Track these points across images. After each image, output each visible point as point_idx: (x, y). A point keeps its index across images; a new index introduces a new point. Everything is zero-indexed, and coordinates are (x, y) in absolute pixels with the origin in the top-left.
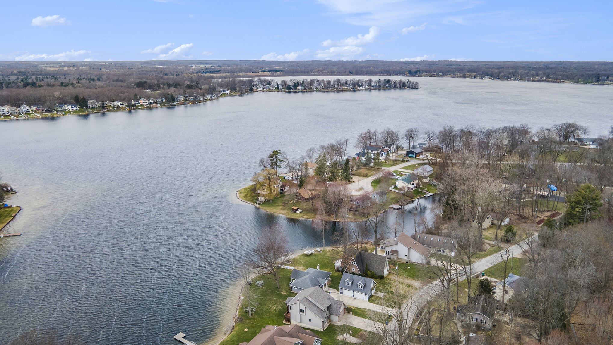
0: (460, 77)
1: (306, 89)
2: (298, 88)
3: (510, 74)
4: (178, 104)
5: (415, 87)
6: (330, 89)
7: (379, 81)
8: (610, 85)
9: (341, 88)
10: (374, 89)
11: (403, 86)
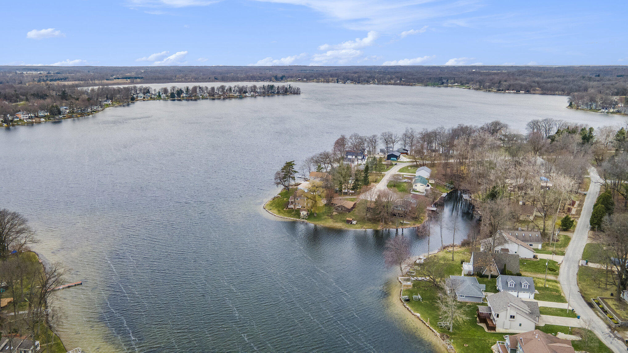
0: (324, 82)
1: (192, 97)
2: (182, 96)
3: (369, 78)
4: (65, 118)
5: (297, 92)
6: (216, 96)
7: (264, 87)
8: (453, 87)
9: (228, 95)
10: (260, 96)
11: (286, 92)
